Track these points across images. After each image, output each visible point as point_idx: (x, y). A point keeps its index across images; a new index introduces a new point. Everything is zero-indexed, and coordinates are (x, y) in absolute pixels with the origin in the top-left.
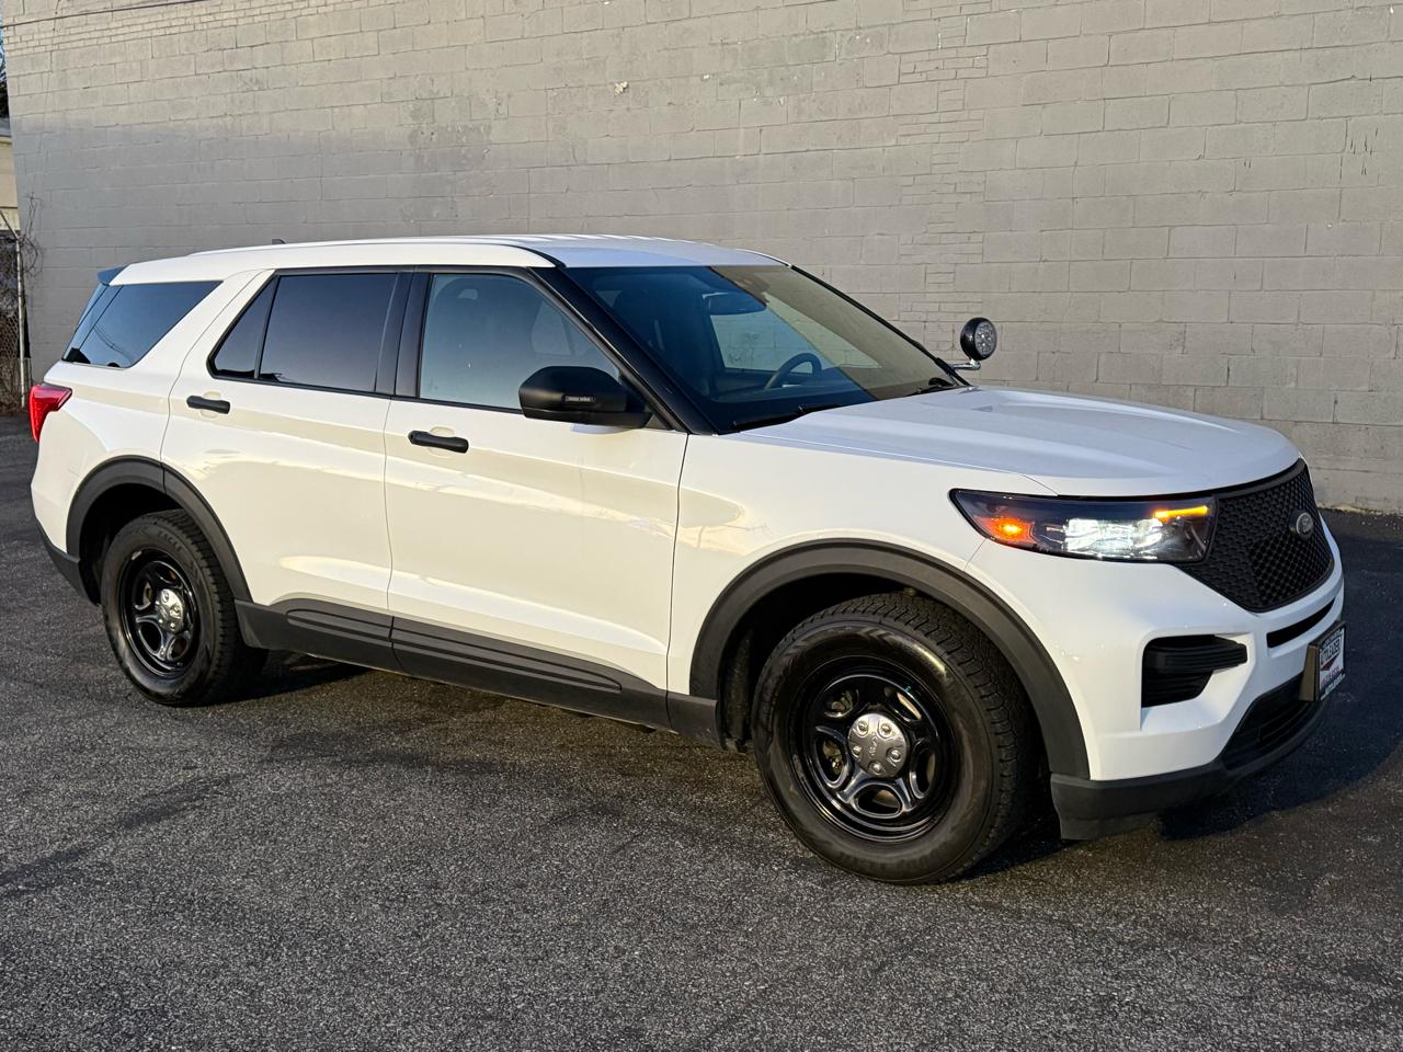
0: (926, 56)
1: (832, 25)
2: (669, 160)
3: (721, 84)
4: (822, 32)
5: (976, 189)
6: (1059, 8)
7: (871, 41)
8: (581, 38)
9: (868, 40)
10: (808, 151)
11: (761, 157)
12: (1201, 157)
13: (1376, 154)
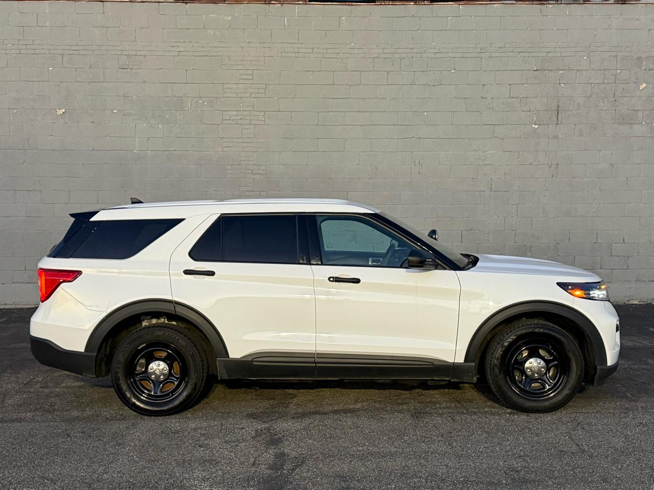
0: (235, 113)
1: (186, 94)
2: (93, 150)
3: (124, 115)
4: (181, 97)
5: (262, 172)
6: (296, 99)
7: (207, 103)
8: (34, 84)
9: (206, 103)
10: (175, 150)
11: (148, 151)
12: (358, 164)
13: (423, 166)
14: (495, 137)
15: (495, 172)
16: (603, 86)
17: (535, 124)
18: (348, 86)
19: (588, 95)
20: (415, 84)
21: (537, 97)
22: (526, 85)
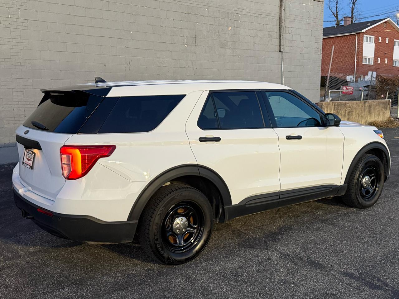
0: (4, 19)
5: (28, 65)
12: (94, 62)
13: (132, 66)
14: (168, 50)
15: (169, 71)
16: (214, 26)
17: (186, 44)
18: (84, 8)
19: (208, 30)
20: (125, 13)
21: (186, 29)
22: (181, 21)
